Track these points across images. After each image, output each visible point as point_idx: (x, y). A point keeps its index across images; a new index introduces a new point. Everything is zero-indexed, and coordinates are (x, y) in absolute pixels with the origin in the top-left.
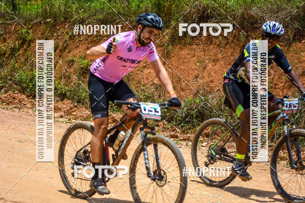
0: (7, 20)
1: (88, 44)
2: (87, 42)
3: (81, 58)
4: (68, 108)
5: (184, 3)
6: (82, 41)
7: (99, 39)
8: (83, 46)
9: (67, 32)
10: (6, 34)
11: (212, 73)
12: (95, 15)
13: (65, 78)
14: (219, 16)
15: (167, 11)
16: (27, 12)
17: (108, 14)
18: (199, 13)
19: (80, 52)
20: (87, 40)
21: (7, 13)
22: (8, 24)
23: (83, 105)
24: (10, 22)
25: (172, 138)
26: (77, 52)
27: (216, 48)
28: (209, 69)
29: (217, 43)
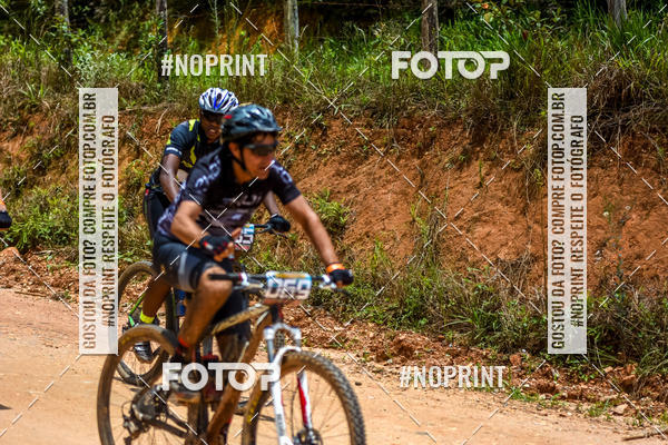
0: (145, 104)
1: (341, 164)
2: (336, 158)
3: (323, 197)
4: (292, 318)
5: (573, 65)
6: (325, 155)
7: (367, 152)
8: (328, 169)
9: (288, 135)
10: (141, 138)
11: (640, 237)
12: (357, 93)
13: (283, 245)
14: (656, 97)
15: (531, 86)
16: (191, 85)
17: (387, 90)
18: (607, 90)
19: (319, 183)
20: (338, 153)
21: (143, 87)
22: (147, 113)
23: (328, 310)
24: (151, 109)
25: (542, 393)
26: (314, 182)
27: (650, 175)
28: (634, 226)
29: (653, 164)
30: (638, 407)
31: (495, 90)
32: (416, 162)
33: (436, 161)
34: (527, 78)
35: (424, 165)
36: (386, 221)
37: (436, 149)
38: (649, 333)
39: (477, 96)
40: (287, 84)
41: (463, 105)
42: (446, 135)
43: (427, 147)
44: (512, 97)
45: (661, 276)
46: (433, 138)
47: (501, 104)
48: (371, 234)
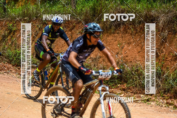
9: (37, 26)
11: (127, 51)
24: (2, 20)
27: (130, 35)
28: (125, 49)
29: (130, 33)
30: (127, 95)
31: (90, 14)
32: (70, 32)
33: (75, 32)
34: (98, 11)
35: (72, 33)
36: (62, 48)
37: (75, 29)
38: (129, 76)
39: (86, 16)
40: (37, 13)
41: (82, 18)
42: (77, 26)
43: (73, 29)
44: (94, 16)
45: (133, 61)
46: (74, 27)
47: (92, 18)
48: (58, 51)
